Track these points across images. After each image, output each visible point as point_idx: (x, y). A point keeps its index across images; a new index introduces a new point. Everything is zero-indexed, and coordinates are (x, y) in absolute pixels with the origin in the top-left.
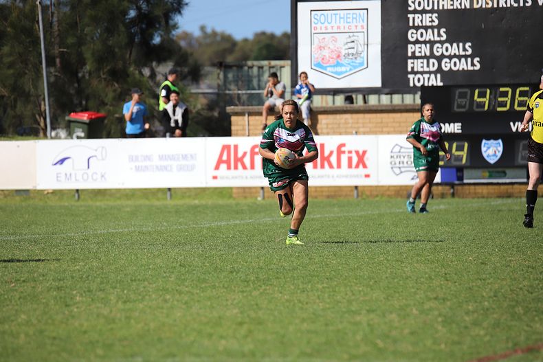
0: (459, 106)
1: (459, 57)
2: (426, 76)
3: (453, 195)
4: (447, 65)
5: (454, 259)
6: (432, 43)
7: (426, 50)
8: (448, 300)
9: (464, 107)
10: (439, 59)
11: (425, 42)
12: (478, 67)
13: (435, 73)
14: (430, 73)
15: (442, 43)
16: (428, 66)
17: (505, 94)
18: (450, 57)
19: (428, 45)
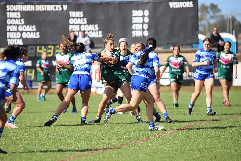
0: (30, 54)
1: (30, 32)
2: (16, 40)
3: (28, 93)
4: (25, 36)
5: (29, 122)
6: (18, 26)
7: (15, 28)
8: (26, 140)
9: (32, 54)
10: (22, 32)
11: (15, 25)
12: (38, 36)
13: (20, 39)
14: (17, 39)
15: (23, 25)
16: (16, 35)
17: (50, 49)
18: (26, 32)
19: (16, 26)
